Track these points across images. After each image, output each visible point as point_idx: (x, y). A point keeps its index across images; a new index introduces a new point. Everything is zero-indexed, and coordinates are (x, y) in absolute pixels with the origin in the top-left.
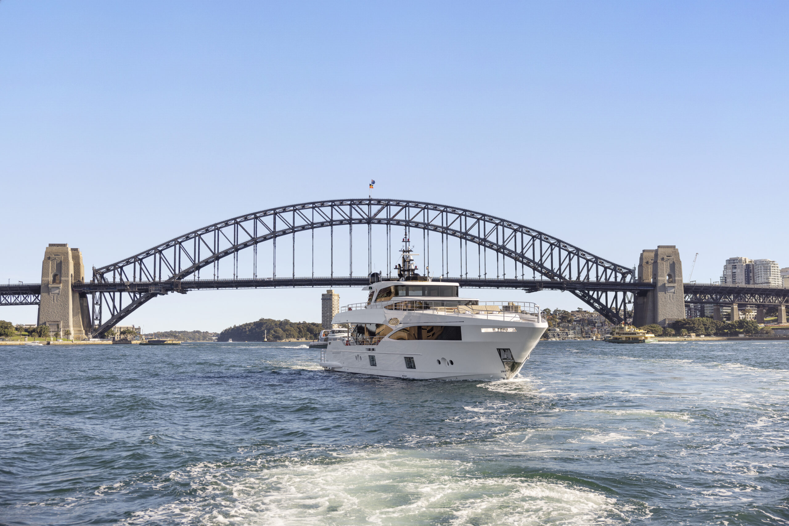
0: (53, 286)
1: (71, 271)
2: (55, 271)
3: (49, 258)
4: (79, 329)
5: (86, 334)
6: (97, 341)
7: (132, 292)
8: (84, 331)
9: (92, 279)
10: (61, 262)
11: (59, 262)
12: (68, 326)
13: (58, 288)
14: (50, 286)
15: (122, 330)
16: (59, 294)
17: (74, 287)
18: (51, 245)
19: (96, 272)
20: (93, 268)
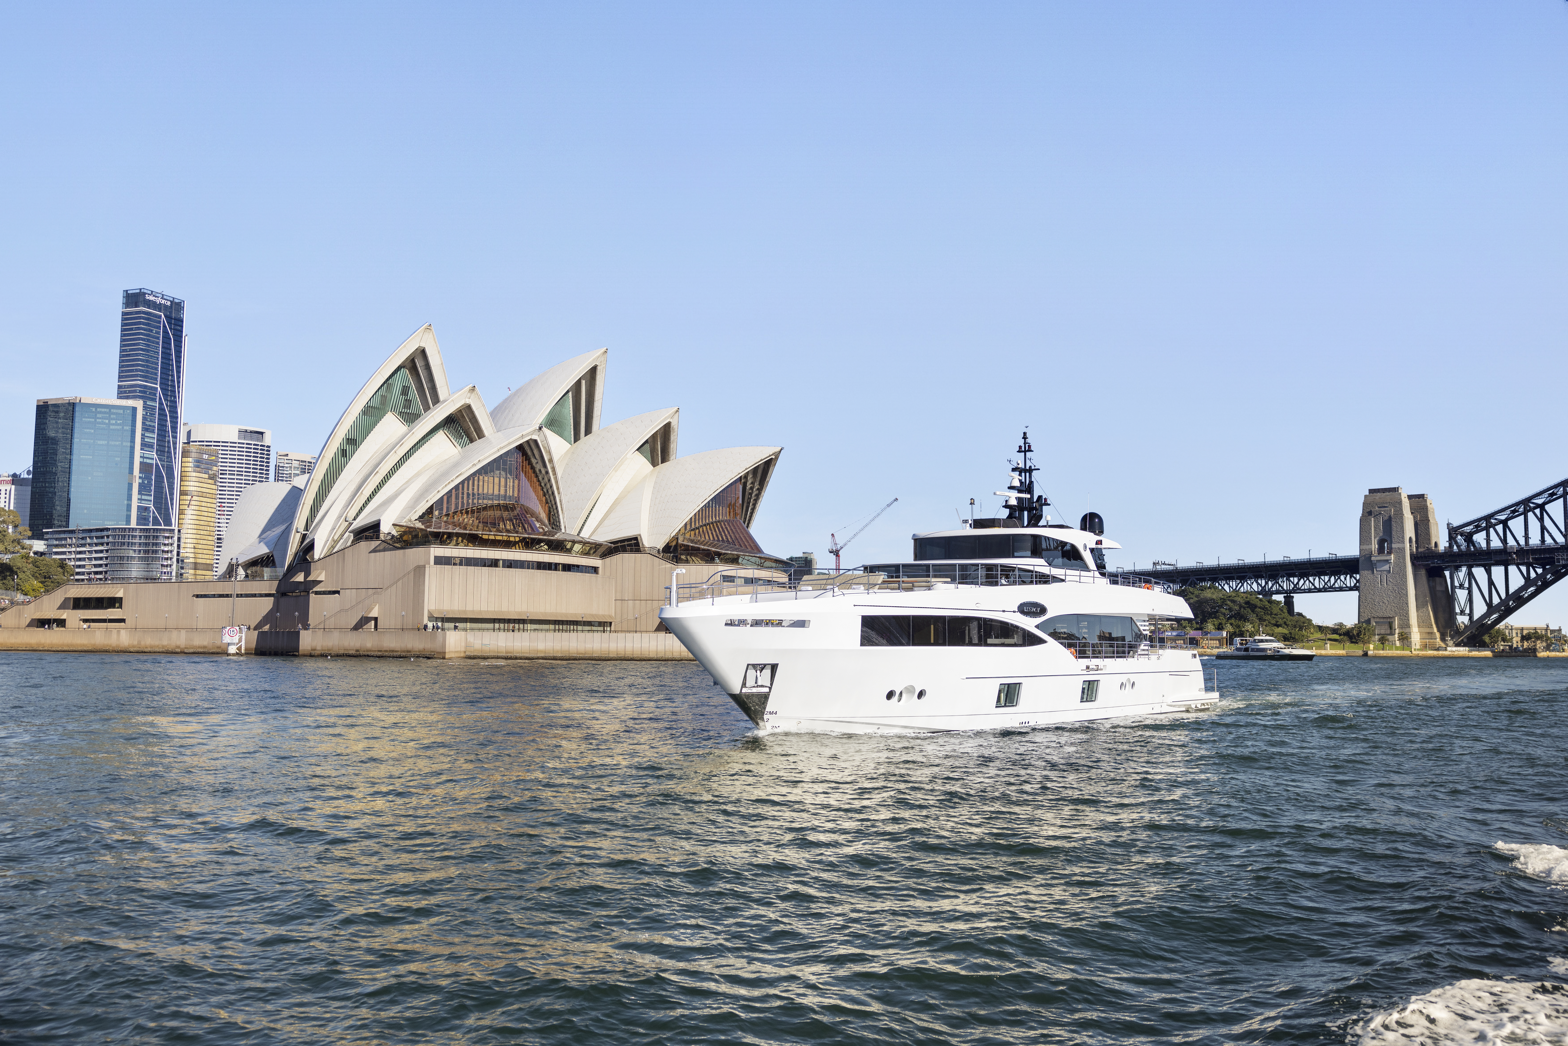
0: (1379, 558)
1: (1409, 531)
2: (1381, 534)
3: (1370, 513)
4: (1428, 630)
5: (1443, 639)
6: (1463, 651)
7: (1522, 564)
8: (1438, 635)
9: (1447, 545)
10: (1390, 517)
11: (1386, 518)
12: (1408, 626)
13: (1387, 561)
14: (1373, 558)
15: (1525, 632)
16: (1389, 571)
17: (1416, 559)
18: (1371, 491)
19: (1453, 532)
20: (1448, 524)
